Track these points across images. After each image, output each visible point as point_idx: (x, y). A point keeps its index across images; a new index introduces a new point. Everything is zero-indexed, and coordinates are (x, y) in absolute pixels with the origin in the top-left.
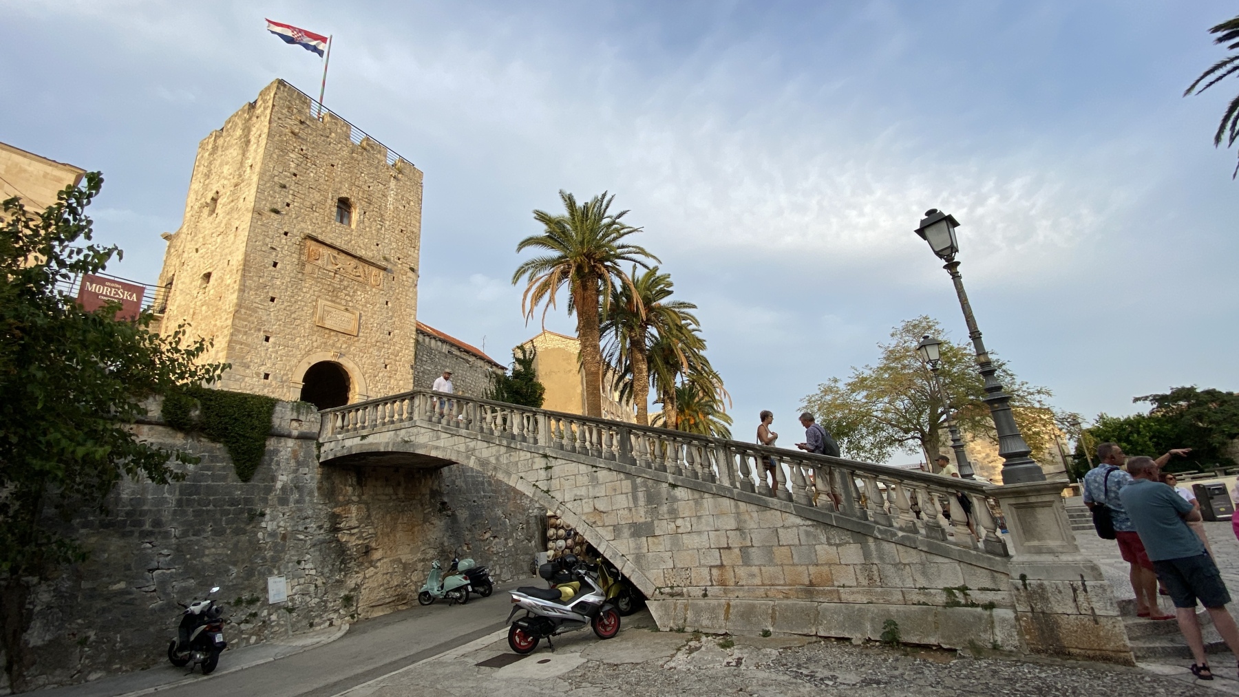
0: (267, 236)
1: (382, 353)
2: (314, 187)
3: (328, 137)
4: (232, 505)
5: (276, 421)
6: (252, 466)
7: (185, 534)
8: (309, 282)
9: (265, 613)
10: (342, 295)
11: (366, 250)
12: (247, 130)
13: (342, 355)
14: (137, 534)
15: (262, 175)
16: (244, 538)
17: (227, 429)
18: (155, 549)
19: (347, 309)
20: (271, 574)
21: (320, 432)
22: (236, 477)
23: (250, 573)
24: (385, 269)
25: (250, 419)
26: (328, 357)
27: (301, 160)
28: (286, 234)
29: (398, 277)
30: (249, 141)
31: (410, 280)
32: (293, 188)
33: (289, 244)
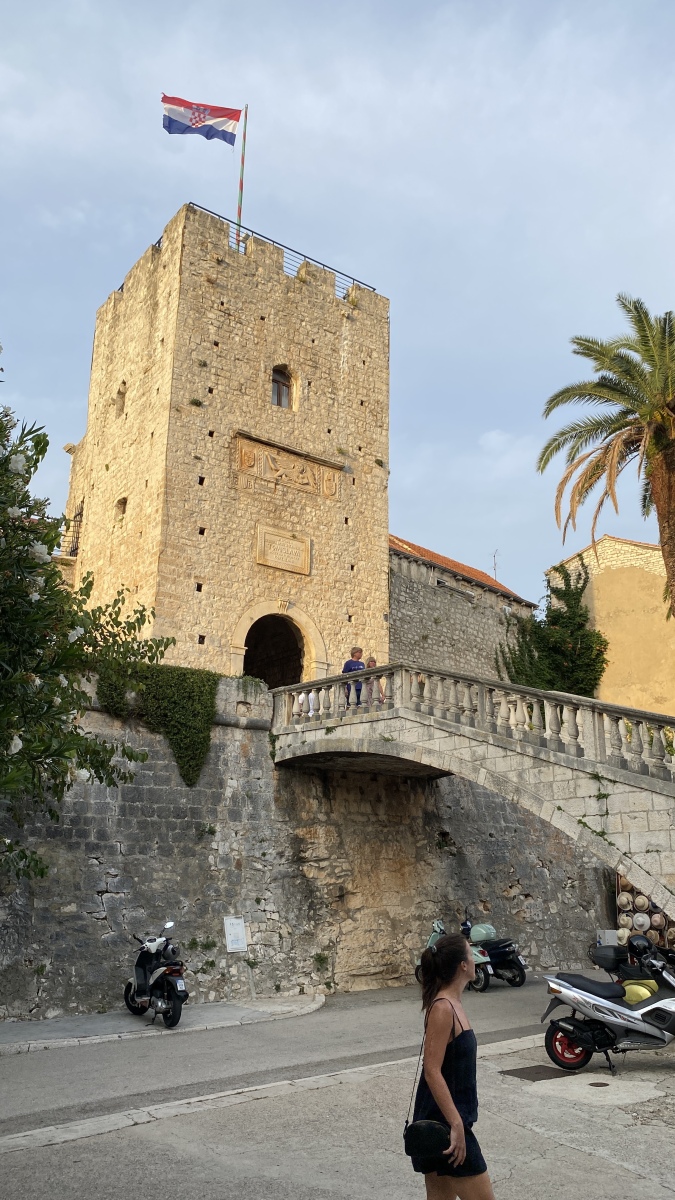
0: (189, 441)
1: (344, 599)
2: (241, 357)
3: (254, 275)
4: (178, 816)
5: (220, 705)
6: (197, 765)
7: (131, 851)
8: (244, 501)
9: (223, 963)
10: (286, 515)
11: (314, 442)
12: (153, 287)
13: (292, 604)
14: (83, 847)
15: (176, 352)
16: (194, 862)
17: (166, 715)
18: (102, 866)
19: (294, 537)
20: (227, 912)
21: (272, 720)
22: (179, 779)
23: (203, 909)
24: (341, 468)
25: (190, 703)
26: (274, 608)
27: (222, 319)
28: (211, 434)
29: (360, 478)
30: (156, 304)
31: (377, 481)
32: (215, 364)
33: (217, 448)
